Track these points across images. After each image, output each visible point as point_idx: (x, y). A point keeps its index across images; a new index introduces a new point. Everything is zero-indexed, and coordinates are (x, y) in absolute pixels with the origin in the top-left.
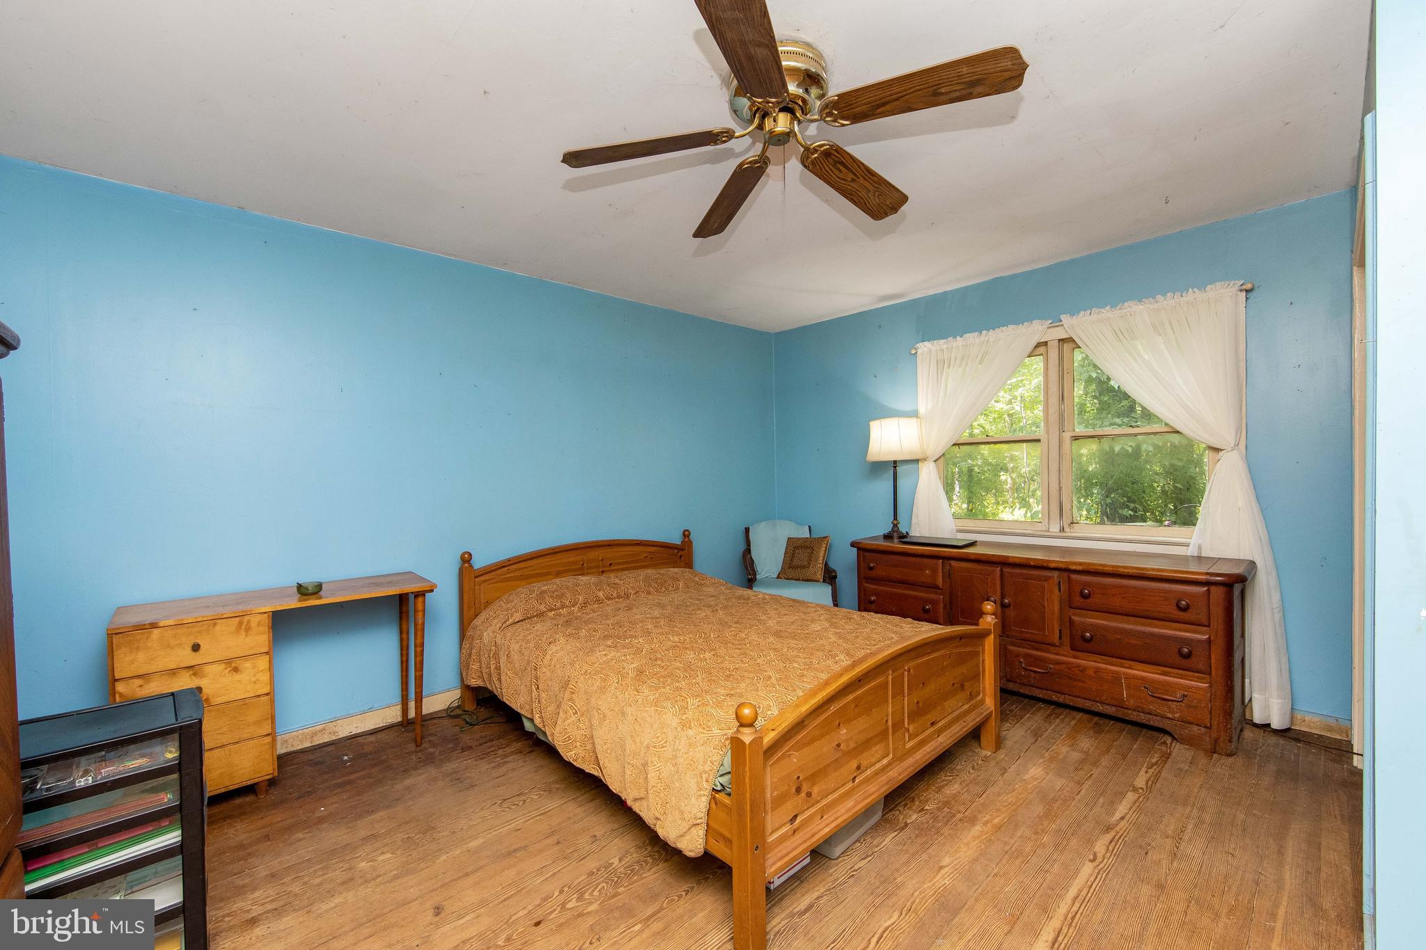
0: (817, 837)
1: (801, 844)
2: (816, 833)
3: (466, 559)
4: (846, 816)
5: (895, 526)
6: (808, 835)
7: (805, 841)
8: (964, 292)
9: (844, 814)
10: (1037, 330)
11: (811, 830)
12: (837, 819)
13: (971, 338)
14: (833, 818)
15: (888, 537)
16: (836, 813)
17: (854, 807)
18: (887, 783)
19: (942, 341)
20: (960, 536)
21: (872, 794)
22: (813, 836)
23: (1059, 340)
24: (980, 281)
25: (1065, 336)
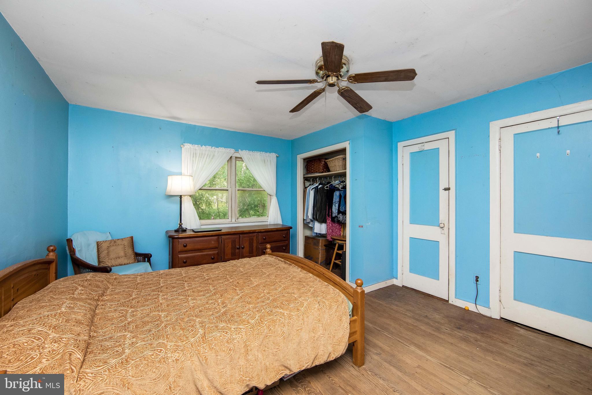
5: (180, 225)
8: (204, 128)
10: (230, 152)
13: (209, 148)
15: (176, 231)
19: (196, 146)
20: (203, 227)
23: (236, 157)
24: (211, 127)
25: (239, 156)
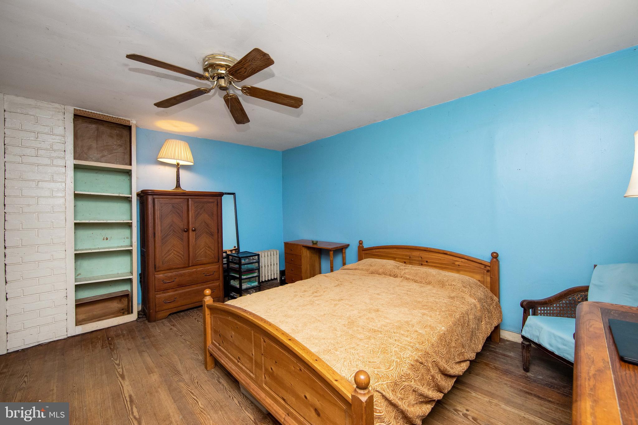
0: (220, 359)
1: (217, 354)
2: (221, 358)
3: (361, 243)
4: (228, 368)
6: (220, 355)
7: (218, 355)
9: (229, 366)
11: (222, 356)
12: (227, 364)
14: (227, 362)
16: (229, 363)
17: (233, 369)
18: (246, 383)
21: (240, 377)
22: (220, 357)
